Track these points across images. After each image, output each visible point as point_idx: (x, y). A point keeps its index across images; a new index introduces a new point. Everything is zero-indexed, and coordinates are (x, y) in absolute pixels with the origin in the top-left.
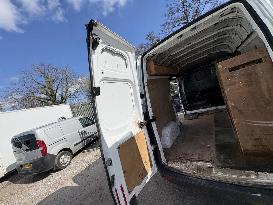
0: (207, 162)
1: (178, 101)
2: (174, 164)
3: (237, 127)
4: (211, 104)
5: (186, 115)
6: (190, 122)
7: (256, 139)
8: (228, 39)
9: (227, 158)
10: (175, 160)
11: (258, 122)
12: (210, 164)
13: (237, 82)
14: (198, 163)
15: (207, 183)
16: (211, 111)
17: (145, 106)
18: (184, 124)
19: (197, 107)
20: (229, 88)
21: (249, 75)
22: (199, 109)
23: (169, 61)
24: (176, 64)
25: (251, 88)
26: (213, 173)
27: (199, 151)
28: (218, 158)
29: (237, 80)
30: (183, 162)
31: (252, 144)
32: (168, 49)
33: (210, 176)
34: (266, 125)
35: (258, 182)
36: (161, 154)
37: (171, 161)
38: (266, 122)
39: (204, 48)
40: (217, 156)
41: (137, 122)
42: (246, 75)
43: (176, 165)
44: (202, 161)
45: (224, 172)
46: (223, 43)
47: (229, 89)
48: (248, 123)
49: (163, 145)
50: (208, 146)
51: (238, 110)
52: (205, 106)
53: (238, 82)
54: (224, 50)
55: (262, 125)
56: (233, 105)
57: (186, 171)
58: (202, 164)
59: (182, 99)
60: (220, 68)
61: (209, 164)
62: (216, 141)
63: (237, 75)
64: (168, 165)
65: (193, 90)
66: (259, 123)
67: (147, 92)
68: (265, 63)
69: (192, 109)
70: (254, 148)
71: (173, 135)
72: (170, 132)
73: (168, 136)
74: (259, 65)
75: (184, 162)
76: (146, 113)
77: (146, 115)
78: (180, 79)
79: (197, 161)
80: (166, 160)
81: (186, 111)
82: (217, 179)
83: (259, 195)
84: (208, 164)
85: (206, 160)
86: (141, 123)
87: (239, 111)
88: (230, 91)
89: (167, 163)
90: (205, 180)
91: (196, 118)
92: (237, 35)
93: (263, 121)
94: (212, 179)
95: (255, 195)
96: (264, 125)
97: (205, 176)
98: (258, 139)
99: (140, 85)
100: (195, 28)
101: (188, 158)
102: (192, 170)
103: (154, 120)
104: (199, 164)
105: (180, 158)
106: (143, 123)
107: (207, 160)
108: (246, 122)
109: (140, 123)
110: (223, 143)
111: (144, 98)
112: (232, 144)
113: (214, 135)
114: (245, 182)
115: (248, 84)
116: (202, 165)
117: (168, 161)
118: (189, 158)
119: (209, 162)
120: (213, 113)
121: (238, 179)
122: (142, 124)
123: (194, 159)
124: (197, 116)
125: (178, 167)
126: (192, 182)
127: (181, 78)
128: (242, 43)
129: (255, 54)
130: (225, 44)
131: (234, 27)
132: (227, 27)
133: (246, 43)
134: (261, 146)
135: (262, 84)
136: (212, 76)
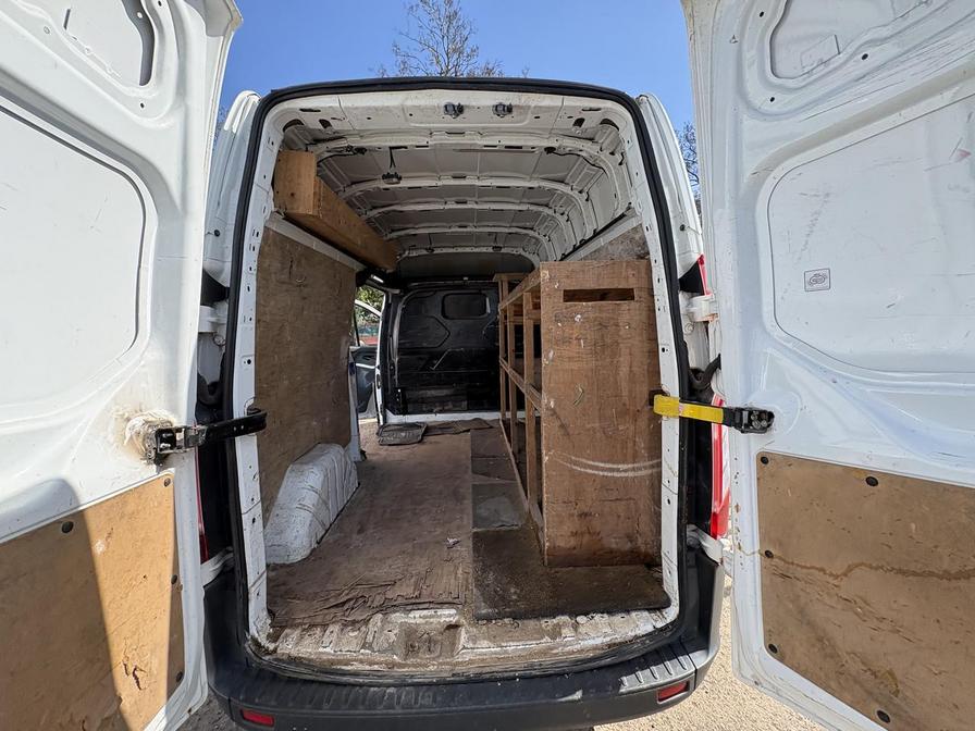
0: (442, 604)
1: (365, 373)
2: (307, 641)
3: (547, 477)
4: (466, 403)
5: (384, 428)
6: (398, 453)
7: (583, 515)
8: (547, 226)
9: (505, 580)
10: (319, 620)
11: (596, 464)
12: (453, 611)
13: (574, 336)
14: (411, 615)
15: (434, 701)
16: (463, 422)
17: (217, 346)
18: (374, 458)
19: (424, 406)
20: (554, 349)
21: (602, 326)
22: (430, 412)
23: (375, 208)
24: (395, 235)
25: (600, 363)
26: (461, 647)
27: (421, 565)
28: (480, 584)
29: (575, 331)
30: (354, 622)
31: (571, 530)
32: (391, 148)
33: (448, 664)
34: (610, 474)
35: (579, 651)
36: (252, 596)
37: (297, 626)
38: (610, 466)
39: (486, 224)
40: (477, 580)
41: (137, 422)
42: (597, 325)
43: (319, 642)
44: (427, 606)
45: (493, 638)
47: (551, 355)
48: (574, 467)
49: (270, 549)
50: (451, 541)
51: (559, 423)
52: (450, 406)
53: (576, 339)
55: (601, 473)
56: (552, 407)
57: (361, 662)
58: (425, 617)
59: (383, 366)
60: (543, 280)
61: (448, 615)
62: (474, 522)
63: (579, 316)
64: (275, 651)
65: (425, 345)
66: (597, 468)
67: (249, 280)
68: (638, 305)
69: (410, 408)
70: (573, 542)
71: (325, 503)
72: (318, 487)
73: (303, 507)
74: (625, 305)
75: (358, 622)
76: (214, 385)
77: (212, 396)
78: (394, 295)
79: (409, 607)
80: (272, 626)
81: (389, 414)
82: (472, 671)
83: (578, 695)
84: (447, 612)
85: (440, 600)
86: (165, 435)
87: (563, 426)
88: (553, 360)
89: (274, 638)
90: (430, 685)
91: (419, 442)
92: (569, 223)
93: (605, 462)
94: (454, 675)
95: (570, 698)
96: (606, 474)
97: (431, 667)
98: (586, 515)
99: (217, 233)
100: (510, 110)
101: (378, 598)
102: (384, 651)
103: (253, 424)
104: (416, 617)
105: (344, 603)
106: (180, 436)
107: (444, 598)
108: (571, 462)
109: (159, 433)
110: (494, 527)
111: (224, 307)
112: (517, 531)
113: (468, 503)
114: (547, 660)
115: (595, 351)
116: (423, 621)
117: (283, 628)
118: (378, 600)
119: (451, 604)
120: (468, 431)
121: (532, 654)
122: (172, 441)
123: (400, 600)
124: (423, 435)
125: (328, 650)
126: (380, 711)
127: (397, 291)
128: (584, 243)
129: (624, 274)
130: (534, 238)
131: (575, 194)
132: (562, 182)
133: (592, 246)
134: (589, 533)
135: (622, 359)
136: (486, 315)
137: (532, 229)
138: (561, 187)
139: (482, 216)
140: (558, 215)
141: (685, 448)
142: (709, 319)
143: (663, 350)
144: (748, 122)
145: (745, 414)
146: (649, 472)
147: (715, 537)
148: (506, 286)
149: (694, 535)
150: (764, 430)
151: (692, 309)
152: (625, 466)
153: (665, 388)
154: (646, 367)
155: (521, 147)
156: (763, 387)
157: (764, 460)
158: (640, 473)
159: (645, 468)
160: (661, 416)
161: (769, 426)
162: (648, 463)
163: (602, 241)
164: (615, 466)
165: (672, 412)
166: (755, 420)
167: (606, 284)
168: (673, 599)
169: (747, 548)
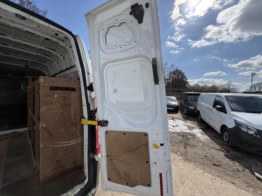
3: (42, 152)
8: (50, 63)
13: (54, 102)
16: (5, 135)
20: (46, 106)
21: (65, 98)
25: (64, 110)
29: (54, 100)
31: (52, 168)
34: (68, 145)
38: (68, 142)
39: (21, 56)
42: (63, 98)
46: (44, 64)
47: (44, 108)
48: (54, 146)
54: (42, 70)
55: (65, 145)
56: (45, 126)
60: (41, 82)
63: (56, 95)
66: (63, 144)
68: (77, 93)
70: (53, 172)
74: (73, 92)
87: (49, 133)
88: (45, 110)
92: (58, 64)
93: (66, 141)
96: (66, 145)
98: (58, 161)
100: (24, 18)
108: (53, 144)
112: (28, 177)
115: (62, 106)
128: (62, 71)
129: (72, 83)
130: (45, 65)
131: (59, 56)
132: (54, 50)
133: (65, 73)
134: (60, 167)
135: (72, 108)
136: (21, 90)
137: (44, 62)
138: (54, 52)
139: (17, 53)
140: (53, 60)
141: (89, 133)
142: (95, 98)
143: (84, 106)
144: (101, 53)
145: (102, 122)
146: (81, 141)
147: (97, 155)
148: (31, 80)
149: (93, 155)
150: (106, 125)
151: (91, 95)
152: (73, 141)
153: (84, 116)
154: (79, 110)
155: (34, 34)
156: (106, 115)
157: (106, 133)
158: (78, 142)
159: (80, 140)
160: (83, 125)
161: (107, 124)
162: (80, 138)
163: (68, 72)
164: (70, 142)
165: (86, 123)
166: (104, 123)
167: (66, 86)
168: (87, 176)
169: (103, 156)
